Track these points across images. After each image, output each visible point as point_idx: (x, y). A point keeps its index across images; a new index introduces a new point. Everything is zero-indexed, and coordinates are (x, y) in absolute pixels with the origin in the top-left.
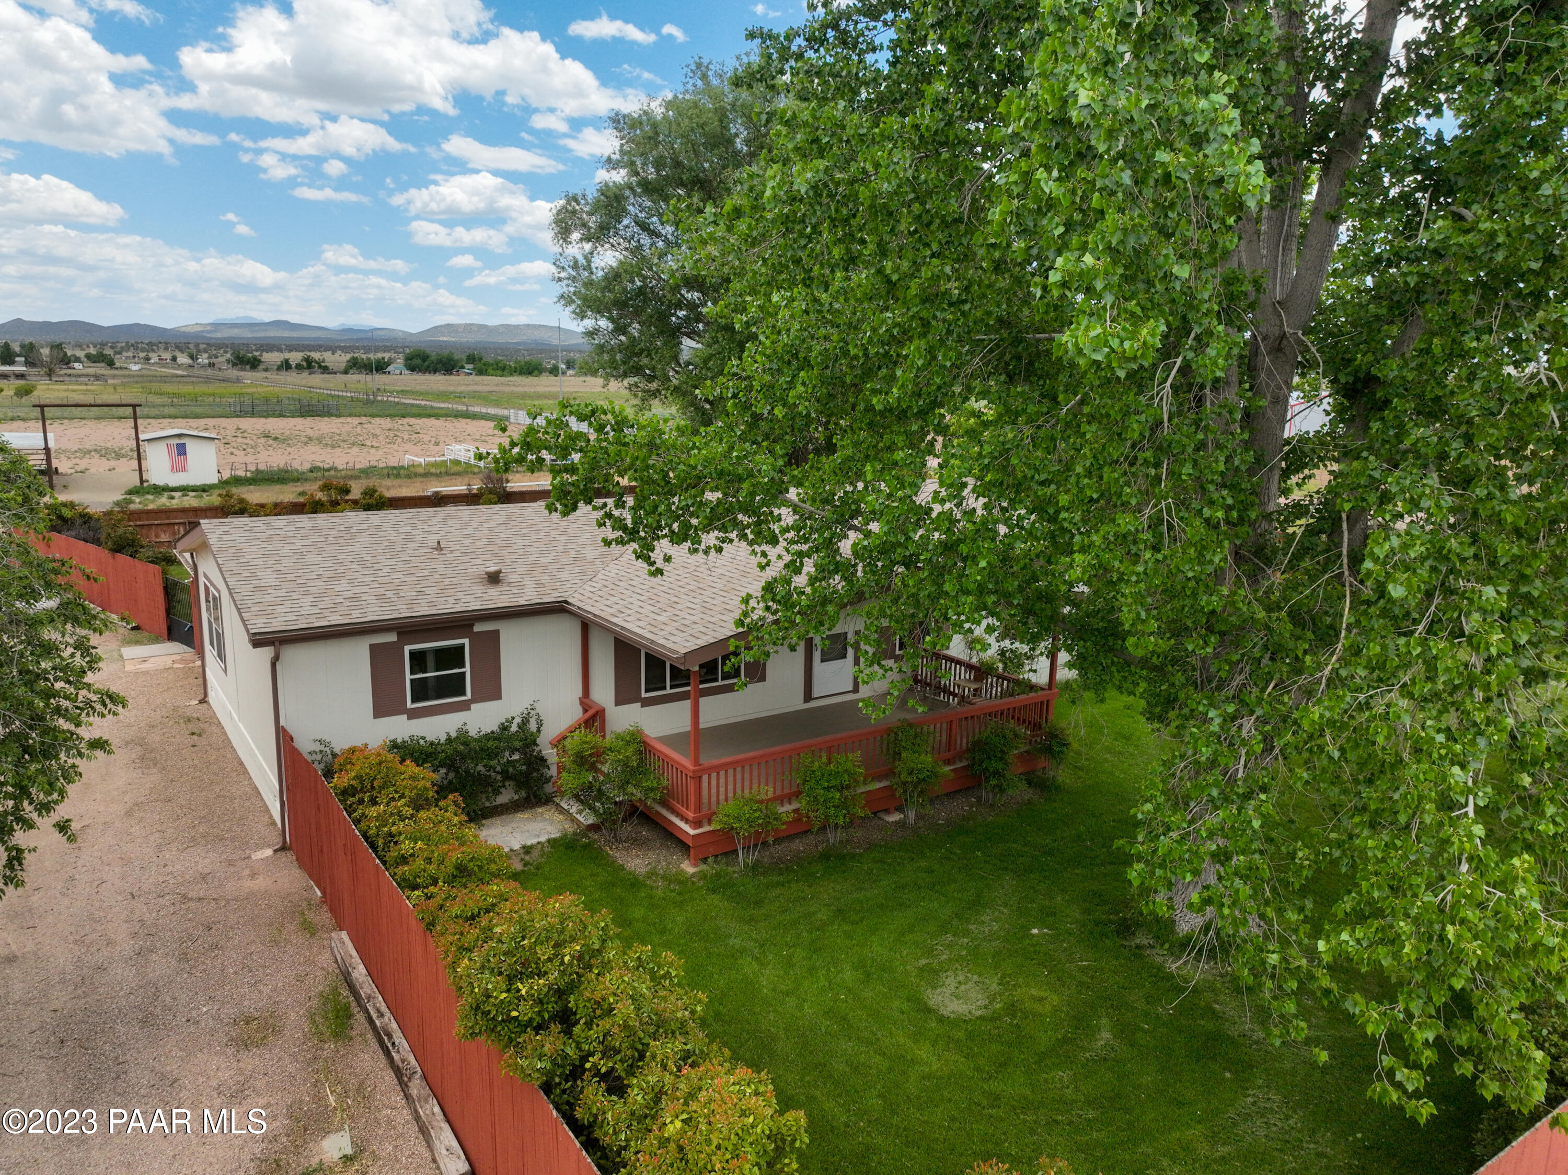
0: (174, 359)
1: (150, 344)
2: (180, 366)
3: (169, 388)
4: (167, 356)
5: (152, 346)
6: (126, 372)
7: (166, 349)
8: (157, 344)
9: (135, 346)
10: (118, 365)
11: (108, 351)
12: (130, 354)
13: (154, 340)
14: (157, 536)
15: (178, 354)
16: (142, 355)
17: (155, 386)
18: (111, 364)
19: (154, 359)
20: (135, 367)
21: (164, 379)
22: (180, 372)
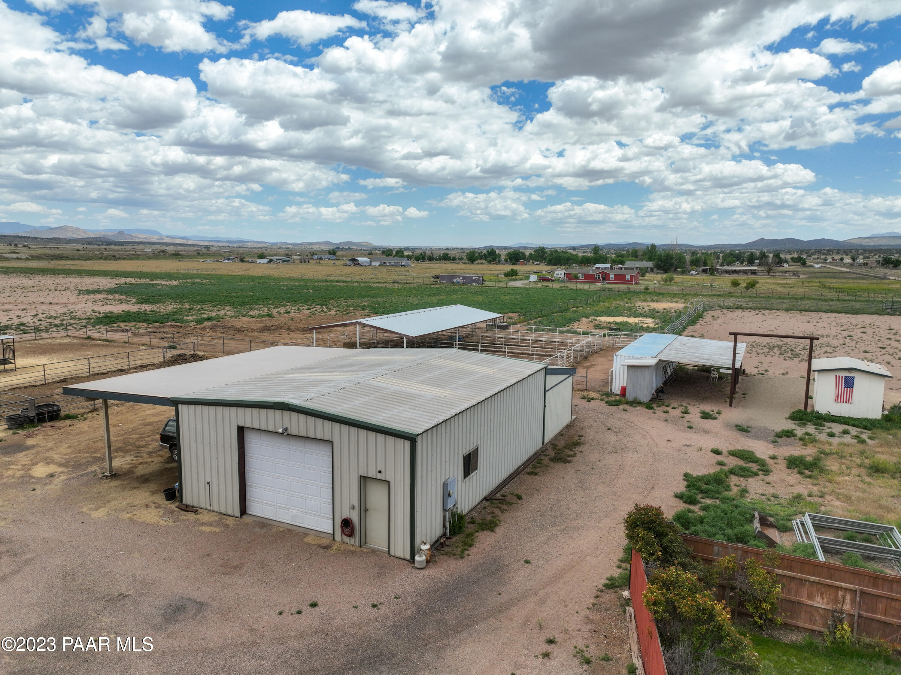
0: (842, 259)
1: (828, 251)
2: (845, 265)
3: (837, 283)
4: (837, 257)
5: (829, 252)
6: (811, 269)
7: (838, 253)
8: (832, 250)
9: (819, 252)
10: (808, 263)
11: (804, 256)
12: (816, 257)
13: (831, 248)
14: (810, 597)
15: (844, 256)
16: (823, 257)
17: (829, 282)
18: (804, 264)
19: (829, 260)
20: (817, 266)
21: (835, 275)
22: (844, 269)
